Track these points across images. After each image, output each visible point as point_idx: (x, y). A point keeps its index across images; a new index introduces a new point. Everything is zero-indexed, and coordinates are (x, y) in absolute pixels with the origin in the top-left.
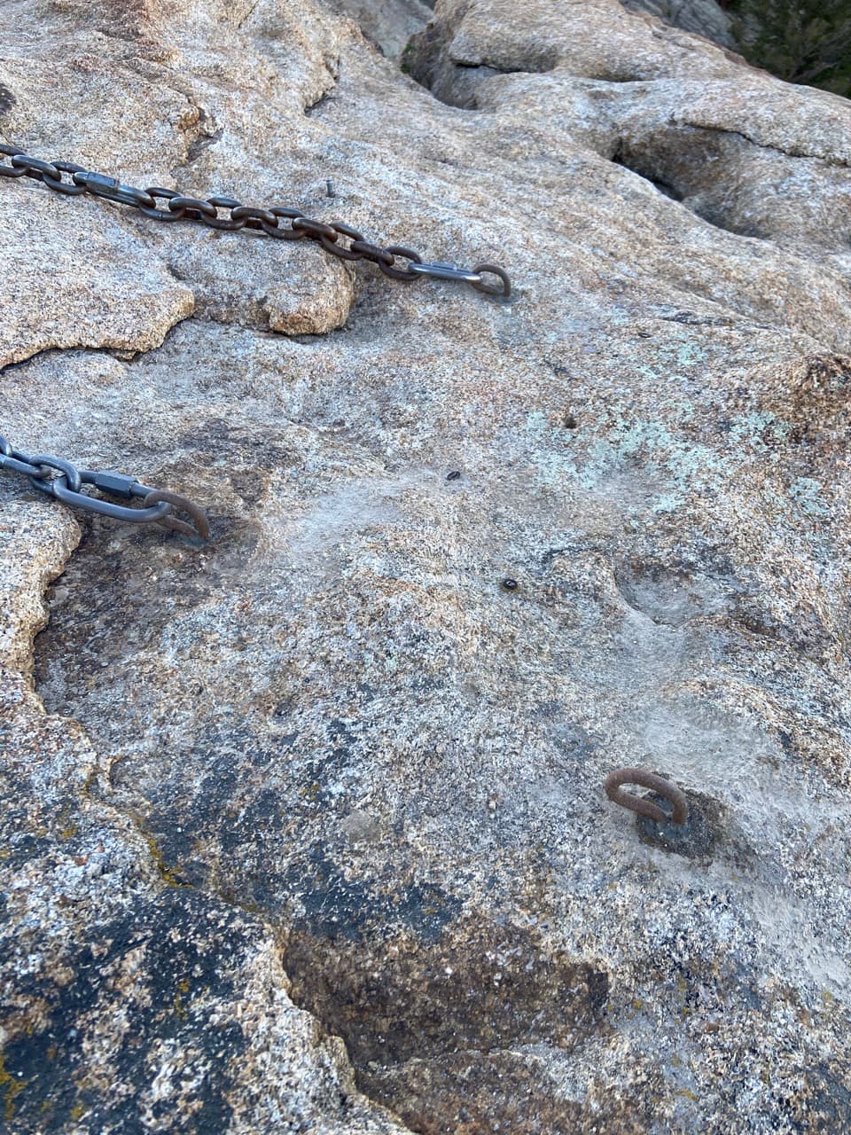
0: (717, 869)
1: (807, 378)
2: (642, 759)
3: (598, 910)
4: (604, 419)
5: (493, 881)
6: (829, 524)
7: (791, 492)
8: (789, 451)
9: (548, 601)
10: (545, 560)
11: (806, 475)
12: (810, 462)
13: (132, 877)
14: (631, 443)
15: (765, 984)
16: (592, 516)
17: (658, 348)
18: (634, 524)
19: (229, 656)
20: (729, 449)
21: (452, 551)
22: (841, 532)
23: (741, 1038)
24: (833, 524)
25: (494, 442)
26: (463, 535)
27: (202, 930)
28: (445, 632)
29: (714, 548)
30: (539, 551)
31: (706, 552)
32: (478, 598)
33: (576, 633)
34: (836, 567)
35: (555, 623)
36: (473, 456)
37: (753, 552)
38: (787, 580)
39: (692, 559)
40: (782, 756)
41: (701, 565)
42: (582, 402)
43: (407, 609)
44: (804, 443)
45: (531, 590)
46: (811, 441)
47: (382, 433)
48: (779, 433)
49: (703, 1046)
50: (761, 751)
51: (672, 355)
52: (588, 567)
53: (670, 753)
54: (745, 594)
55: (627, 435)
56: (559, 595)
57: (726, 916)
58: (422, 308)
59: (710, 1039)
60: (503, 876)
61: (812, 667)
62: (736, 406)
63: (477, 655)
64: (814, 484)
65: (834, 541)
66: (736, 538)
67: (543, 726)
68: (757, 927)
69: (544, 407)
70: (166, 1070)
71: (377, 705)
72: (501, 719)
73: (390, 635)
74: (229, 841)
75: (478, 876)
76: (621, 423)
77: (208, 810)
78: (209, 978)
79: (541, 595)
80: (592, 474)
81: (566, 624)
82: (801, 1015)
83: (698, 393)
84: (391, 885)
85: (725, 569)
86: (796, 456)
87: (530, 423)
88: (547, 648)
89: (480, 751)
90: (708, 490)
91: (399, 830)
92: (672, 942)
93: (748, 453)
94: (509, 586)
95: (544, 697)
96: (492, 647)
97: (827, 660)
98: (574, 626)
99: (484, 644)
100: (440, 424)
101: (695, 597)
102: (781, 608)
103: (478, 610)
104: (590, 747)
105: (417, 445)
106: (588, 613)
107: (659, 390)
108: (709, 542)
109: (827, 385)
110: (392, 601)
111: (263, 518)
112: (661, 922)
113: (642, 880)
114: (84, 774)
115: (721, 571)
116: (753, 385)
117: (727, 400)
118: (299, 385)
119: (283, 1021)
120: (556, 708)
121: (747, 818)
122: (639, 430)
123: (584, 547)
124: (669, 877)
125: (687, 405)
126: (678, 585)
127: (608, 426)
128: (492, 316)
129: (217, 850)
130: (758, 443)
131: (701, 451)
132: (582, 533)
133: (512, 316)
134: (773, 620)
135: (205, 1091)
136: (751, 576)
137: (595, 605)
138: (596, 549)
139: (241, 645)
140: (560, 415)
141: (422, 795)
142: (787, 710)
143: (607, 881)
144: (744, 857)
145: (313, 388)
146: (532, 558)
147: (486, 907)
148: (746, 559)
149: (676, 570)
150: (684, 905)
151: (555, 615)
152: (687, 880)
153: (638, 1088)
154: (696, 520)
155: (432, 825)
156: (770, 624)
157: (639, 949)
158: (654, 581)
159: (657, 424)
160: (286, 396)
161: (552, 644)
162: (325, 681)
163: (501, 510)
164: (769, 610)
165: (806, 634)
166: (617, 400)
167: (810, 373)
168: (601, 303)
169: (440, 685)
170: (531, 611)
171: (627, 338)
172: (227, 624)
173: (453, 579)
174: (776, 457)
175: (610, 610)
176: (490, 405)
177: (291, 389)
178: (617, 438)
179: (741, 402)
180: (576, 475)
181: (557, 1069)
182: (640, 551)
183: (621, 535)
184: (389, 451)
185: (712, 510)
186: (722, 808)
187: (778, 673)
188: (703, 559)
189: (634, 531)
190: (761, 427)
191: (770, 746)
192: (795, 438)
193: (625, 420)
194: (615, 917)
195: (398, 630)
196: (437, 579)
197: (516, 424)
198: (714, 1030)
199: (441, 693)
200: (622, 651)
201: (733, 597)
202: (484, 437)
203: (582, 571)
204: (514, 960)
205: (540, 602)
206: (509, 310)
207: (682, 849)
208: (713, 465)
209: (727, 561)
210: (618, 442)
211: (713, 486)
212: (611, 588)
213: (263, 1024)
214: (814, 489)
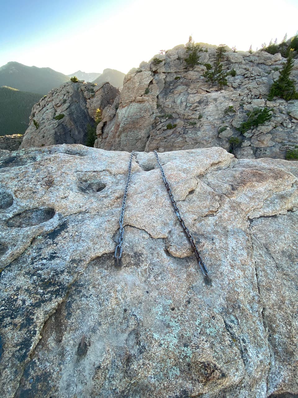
0: (76, 356)
1: (201, 362)
2: (93, 342)
3: (70, 339)
4: (175, 316)
5: (72, 323)
6: (168, 378)
7: (174, 367)
8: (185, 364)
9: (124, 318)
10: (133, 315)
11: (180, 370)
12: (184, 371)
13: (68, 283)
14: (172, 324)
15: (62, 366)
16: (147, 321)
17: (209, 323)
18: (148, 330)
19: (99, 277)
20: (178, 348)
21: (128, 298)
22: (166, 382)
23: (54, 362)
24: (168, 380)
25: (160, 296)
26: (132, 299)
27: (62, 292)
28: (109, 304)
29: (145, 349)
30: (135, 313)
31: (144, 347)
32: (121, 306)
33: (119, 325)
34: (155, 381)
35: (121, 321)
36: (154, 294)
37: (147, 358)
38: (143, 368)
39: (141, 344)
40: (95, 367)
41: (140, 346)
42: (179, 310)
43: (111, 296)
44: (188, 368)
45: (126, 314)
46: (189, 370)
47: (152, 276)
48: (187, 359)
49: (54, 357)
50: (96, 362)
51: (209, 327)
52: (133, 323)
53: (95, 346)
54: (135, 358)
55: (174, 322)
56: (126, 320)
57: (70, 359)
58: (192, 269)
59: (55, 358)
60: (74, 324)
61: (122, 375)
62: (193, 347)
63: (108, 309)
64: (178, 373)
65: (163, 380)
66: (149, 353)
67: (96, 324)
68: (69, 364)
69: (174, 302)
70: (48, 296)
71: (95, 298)
72: (97, 317)
73: (107, 295)
74: (75, 290)
75: (73, 321)
76: (176, 320)
77: (78, 286)
78: (57, 295)
79: (125, 316)
80: (161, 318)
81: (121, 323)
82: (58, 372)
83: (195, 336)
84: (72, 310)
85: (141, 352)
86: (184, 366)
87: (168, 301)
88: (114, 321)
89: (91, 315)
90: (161, 344)
91: (79, 309)
92: (66, 351)
93: (179, 353)
94: (125, 310)
95: (102, 323)
96: (111, 311)
97: (125, 378)
98: (121, 325)
99: (110, 310)
100: (158, 285)
101: (133, 347)
102: (134, 366)
103: (118, 307)
104: (94, 332)
105: (152, 283)
106: (124, 326)
107: (191, 326)
108: (146, 347)
109: (202, 369)
110: (112, 293)
111: (123, 270)
112: (68, 349)
113: (74, 345)
114: (80, 272)
115: (140, 351)
116: (201, 350)
117: (194, 344)
118: (158, 259)
119: (54, 304)
120: (100, 325)
121: (84, 361)
122: (176, 325)
123: (139, 321)
124: (74, 349)
125: (189, 334)
126: (135, 342)
127: (174, 317)
128: (199, 282)
129: (74, 289)
130: (183, 355)
131: (176, 341)
132: (142, 320)
133: (202, 286)
134: (131, 365)
135: (46, 300)
136: (140, 358)
137: (126, 327)
138: (138, 324)
139: (102, 278)
140: (173, 306)
141: (84, 310)
142: (107, 368)
143: (73, 339)
144: (78, 361)
145: (158, 262)
146: (133, 313)
147: (69, 323)
148: (144, 357)
149: (138, 341)
150: (71, 352)
151: (122, 320)
152: (74, 352)
153: (49, 348)
154: (151, 343)
155: (80, 313)
156: (130, 364)
157: (65, 346)
158: (135, 338)
159: (180, 328)
160: (155, 259)
161: (116, 322)
162: (98, 290)
163: (143, 303)
164: (133, 364)
165: (130, 373)
166: (182, 317)
167: (202, 363)
168: (221, 304)
169: (100, 306)
170: (122, 316)
171: (209, 314)
172: (104, 275)
173: (122, 301)
174: (181, 360)
175: (125, 330)
176: (169, 292)
177: (156, 259)
178: (172, 320)
179: (194, 348)
180: (158, 315)
181: (52, 338)
182: (141, 333)
183: (144, 328)
184: (149, 280)
185: (155, 346)
186: (85, 356)
187: (117, 367)
188: (142, 347)
189: (145, 330)
190: (188, 355)
191: (97, 364)
192: (189, 365)
193: (177, 320)
194: (69, 341)
195: (108, 296)
196: (121, 298)
197: (166, 298)
198: (56, 359)
199: (99, 306)
200: (117, 335)
201: (134, 355)
202: (160, 294)
203: (132, 322)
204: (63, 329)
205: (124, 317)
206: (204, 285)
207: (78, 350)
208: (171, 345)
209: (143, 352)
210: (171, 321)
211: (163, 346)
212: (130, 329)
213: (53, 302)
214: (177, 373)
